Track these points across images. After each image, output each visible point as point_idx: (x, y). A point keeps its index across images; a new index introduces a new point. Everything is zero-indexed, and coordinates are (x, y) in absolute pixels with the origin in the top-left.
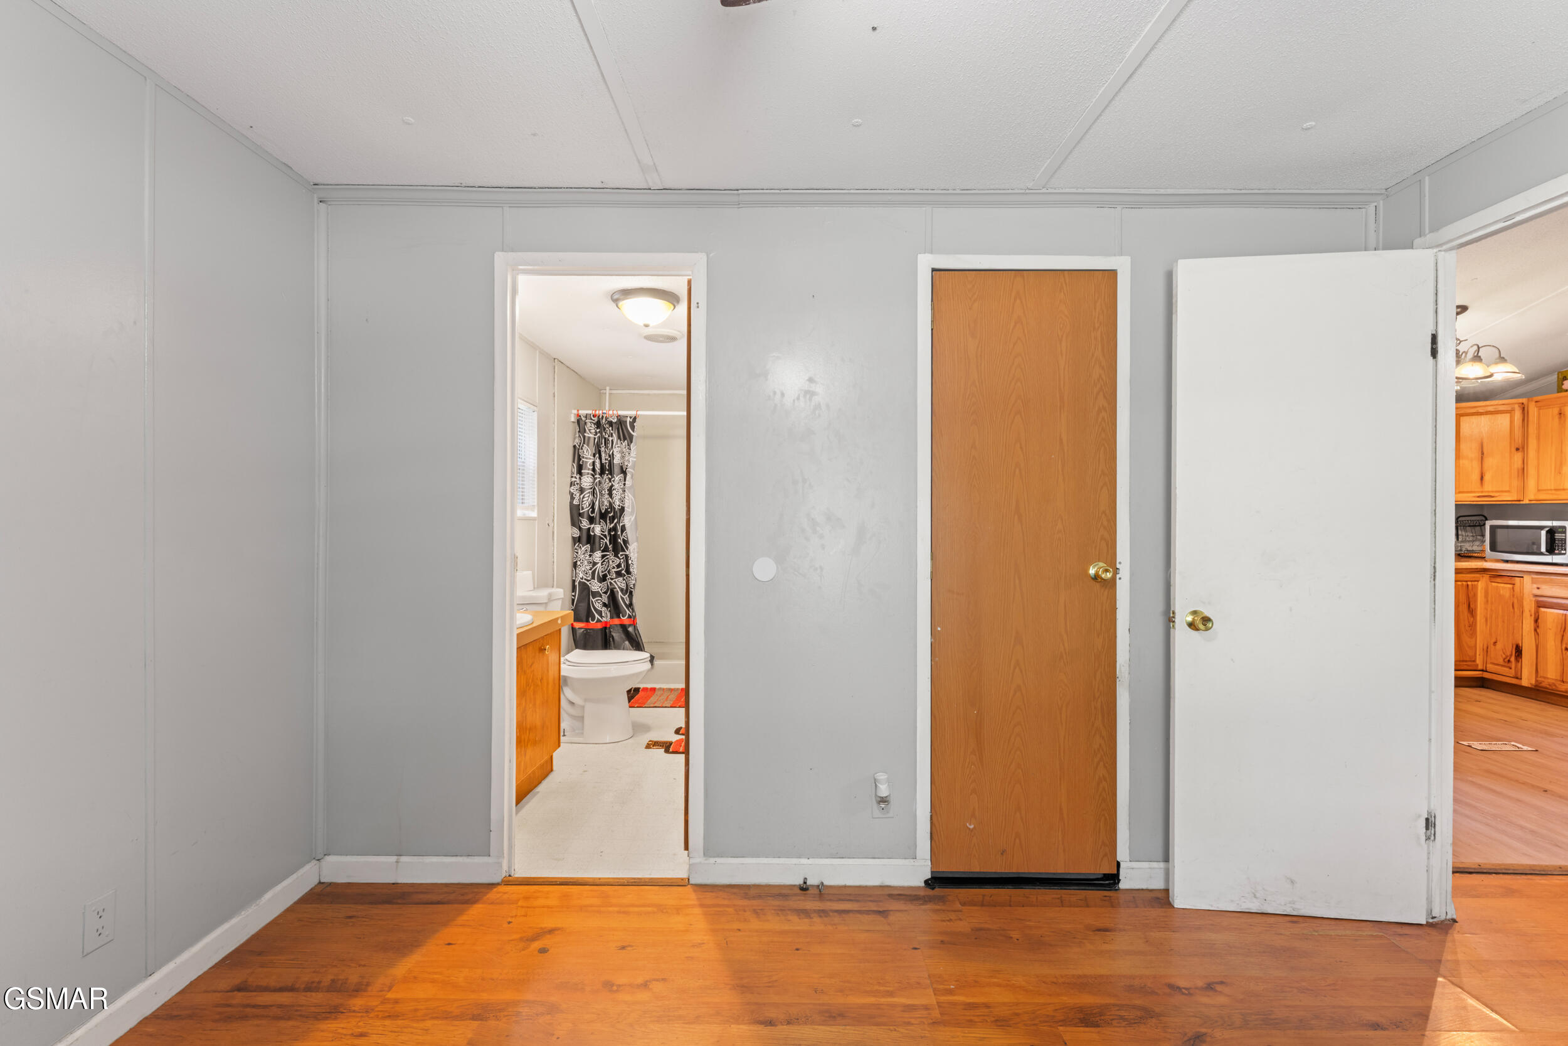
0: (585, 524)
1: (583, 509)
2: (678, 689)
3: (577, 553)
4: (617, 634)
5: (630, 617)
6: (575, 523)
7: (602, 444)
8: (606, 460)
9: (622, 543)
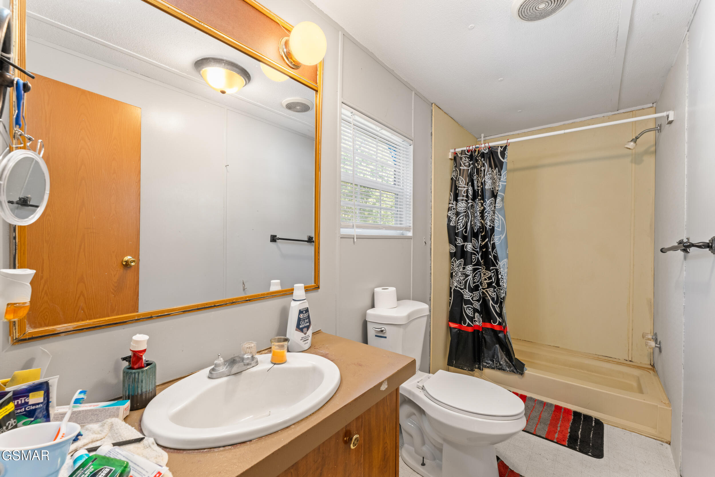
0: (460, 241)
1: (458, 229)
2: (551, 405)
3: (453, 265)
4: (489, 337)
5: (500, 324)
6: (452, 241)
7: (474, 173)
8: (478, 187)
9: (493, 259)
